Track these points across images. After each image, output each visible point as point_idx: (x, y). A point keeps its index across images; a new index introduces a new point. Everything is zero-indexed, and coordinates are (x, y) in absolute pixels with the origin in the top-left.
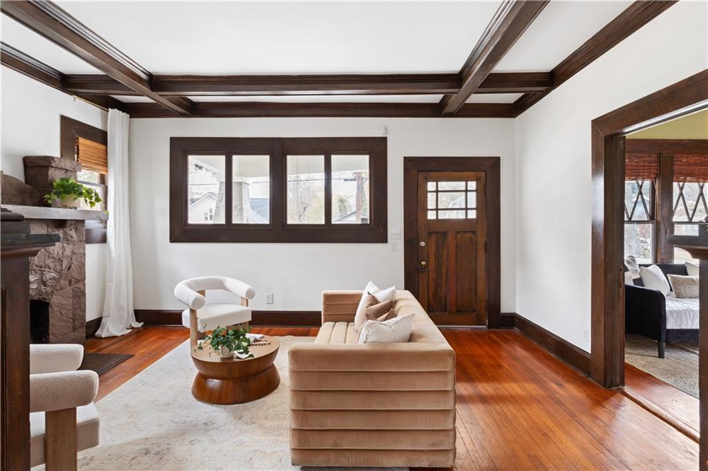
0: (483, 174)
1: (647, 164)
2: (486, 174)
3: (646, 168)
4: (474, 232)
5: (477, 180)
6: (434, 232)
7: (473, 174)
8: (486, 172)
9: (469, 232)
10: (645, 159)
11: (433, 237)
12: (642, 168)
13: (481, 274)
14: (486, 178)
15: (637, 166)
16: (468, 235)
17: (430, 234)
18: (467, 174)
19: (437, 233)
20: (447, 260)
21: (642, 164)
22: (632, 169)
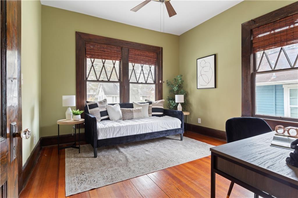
1: (116, 52)
3: (115, 54)
10: (115, 49)
12: (114, 53)
15: (111, 52)
21: (113, 52)
22: (108, 54)
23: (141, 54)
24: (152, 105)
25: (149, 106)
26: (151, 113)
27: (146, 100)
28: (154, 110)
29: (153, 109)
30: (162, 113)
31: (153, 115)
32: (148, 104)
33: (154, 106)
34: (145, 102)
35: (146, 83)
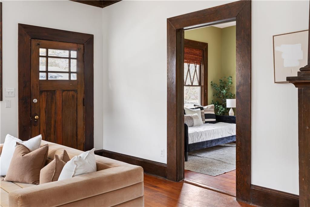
0: (82, 46)
2: (84, 47)
4: (76, 91)
5: (78, 50)
6: (44, 91)
7: (75, 45)
8: (84, 44)
9: (72, 90)
11: (43, 95)
13: (81, 123)
14: (84, 49)
16: (71, 93)
17: (41, 92)
18: (71, 45)
19: (47, 91)
20: (55, 113)
23: (189, 52)
24: (205, 111)
25: (201, 113)
26: (205, 120)
27: (195, 105)
28: (207, 116)
29: (205, 115)
30: (215, 120)
31: (206, 122)
32: (199, 109)
33: (206, 111)
34: (194, 107)
35: (192, 85)
